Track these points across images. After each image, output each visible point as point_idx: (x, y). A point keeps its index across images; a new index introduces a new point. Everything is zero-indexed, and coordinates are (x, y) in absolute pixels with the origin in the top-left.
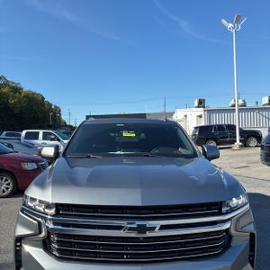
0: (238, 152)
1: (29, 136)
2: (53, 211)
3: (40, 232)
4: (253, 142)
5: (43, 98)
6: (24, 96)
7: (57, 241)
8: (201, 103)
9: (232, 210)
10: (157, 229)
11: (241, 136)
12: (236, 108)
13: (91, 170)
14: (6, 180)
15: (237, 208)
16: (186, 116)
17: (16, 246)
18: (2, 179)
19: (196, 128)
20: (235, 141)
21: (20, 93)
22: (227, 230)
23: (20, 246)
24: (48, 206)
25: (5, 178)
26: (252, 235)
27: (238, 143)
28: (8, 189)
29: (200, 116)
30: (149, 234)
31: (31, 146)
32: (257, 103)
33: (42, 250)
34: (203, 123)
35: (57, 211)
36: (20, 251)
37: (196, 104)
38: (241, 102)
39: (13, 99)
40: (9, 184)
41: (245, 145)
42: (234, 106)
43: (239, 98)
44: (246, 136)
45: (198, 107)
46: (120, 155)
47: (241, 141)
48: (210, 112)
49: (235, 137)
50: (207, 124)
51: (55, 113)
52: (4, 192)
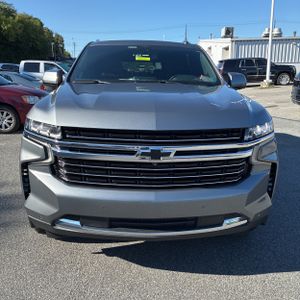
0: (266, 90)
1: (28, 67)
2: (59, 136)
3: (47, 158)
4: (285, 79)
5: (42, 24)
6: (19, 21)
7: (66, 166)
8: (229, 32)
9: (255, 138)
10: (172, 155)
11: (272, 72)
12: (270, 38)
13: (97, 96)
14: (7, 115)
15: (261, 137)
16: (210, 48)
17: (23, 172)
18: (2, 113)
19: (221, 62)
20: (265, 78)
21: (14, 17)
22: (248, 159)
23: (27, 172)
24: (54, 130)
25: (5, 113)
26: (274, 166)
27: (268, 80)
28: (10, 124)
29: (227, 49)
30: (163, 160)
31: (32, 80)
32: (295, 33)
33: (50, 175)
34: (229, 56)
35: (64, 135)
36: (27, 176)
37: (223, 34)
38: (276, 31)
39: (6, 24)
40: (10, 119)
41: (275, 82)
42: (267, 36)
43: (274, 27)
44: (277, 72)
45: (225, 37)
46: (132, 81)
47: (271, 78)
48: (239, 43)
49: (265, 73)
50: (234, 57)
51: (57, 44)
52: (6, 127)
